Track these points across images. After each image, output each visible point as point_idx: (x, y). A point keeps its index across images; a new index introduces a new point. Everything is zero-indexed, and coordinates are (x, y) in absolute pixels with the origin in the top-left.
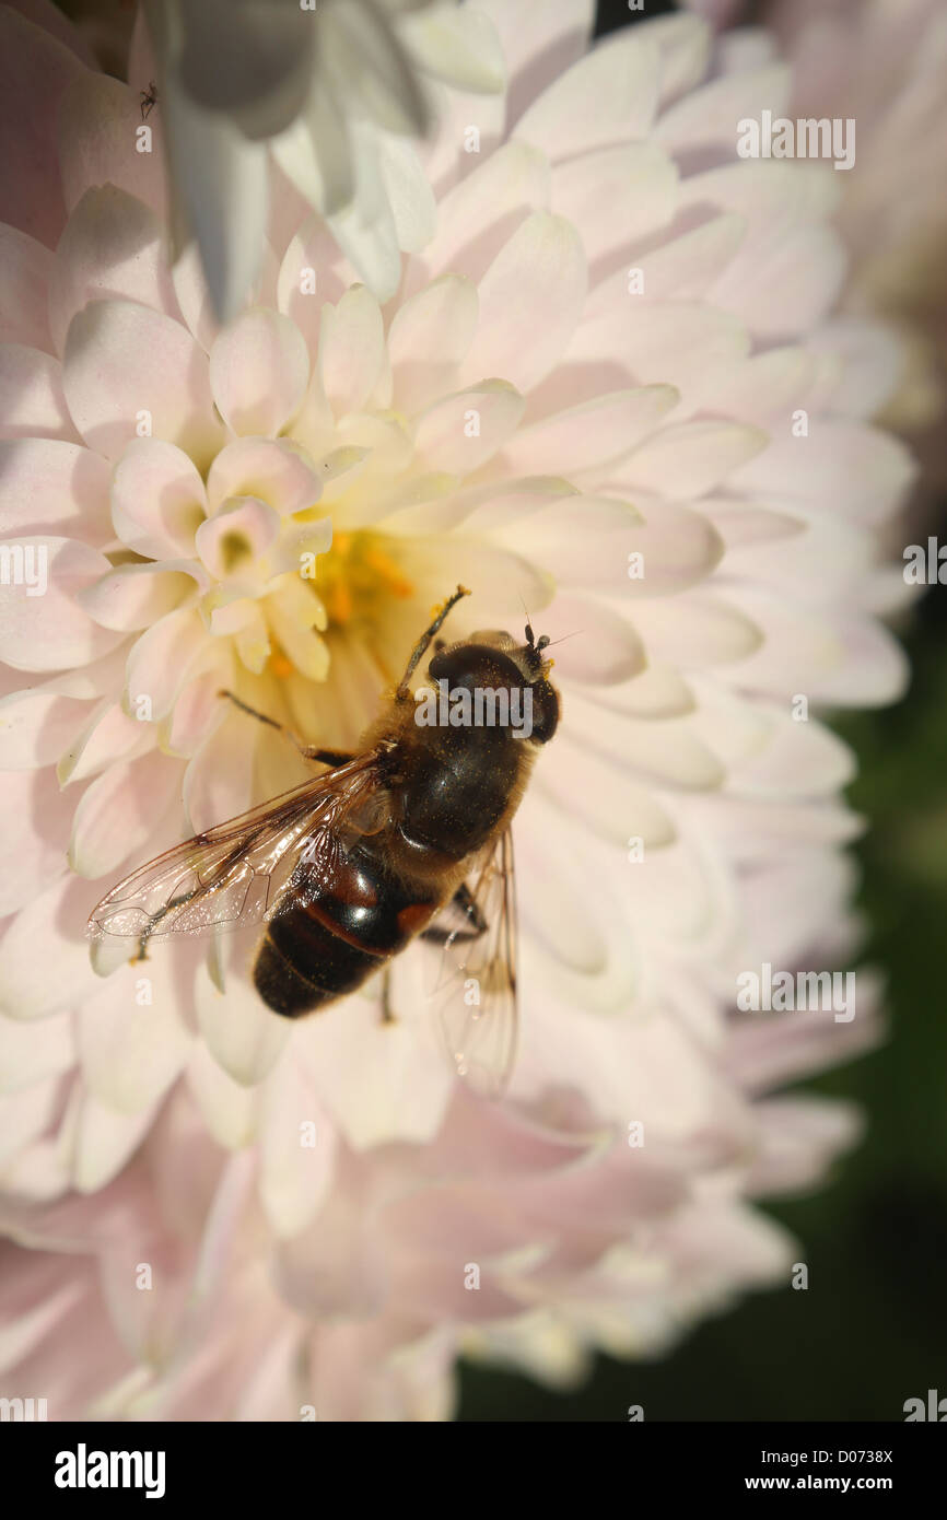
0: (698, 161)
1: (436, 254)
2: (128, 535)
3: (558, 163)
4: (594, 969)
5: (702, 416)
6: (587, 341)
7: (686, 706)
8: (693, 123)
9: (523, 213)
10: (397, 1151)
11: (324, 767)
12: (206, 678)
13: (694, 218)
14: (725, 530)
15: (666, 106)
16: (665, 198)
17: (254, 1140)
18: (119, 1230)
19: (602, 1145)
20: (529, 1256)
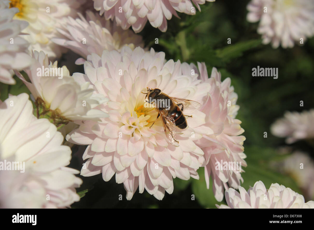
0: (100, 65)
1: (105, 95)
2: (130, 134)
3: (97, 80)
4: (189, 92)
5: (128, 69)
6: (118, 80)
7: (161, 76)
8: (96, 64)
9: (102, 84)
10: (206, 119)
12: (148, 130)
13: (106, 66)
14: (142, 68)
15: (93, 67)
16: (104, 69)
17: (202, 134)
18: (210, 152)
19: (209, 95)
20: (220, 105)
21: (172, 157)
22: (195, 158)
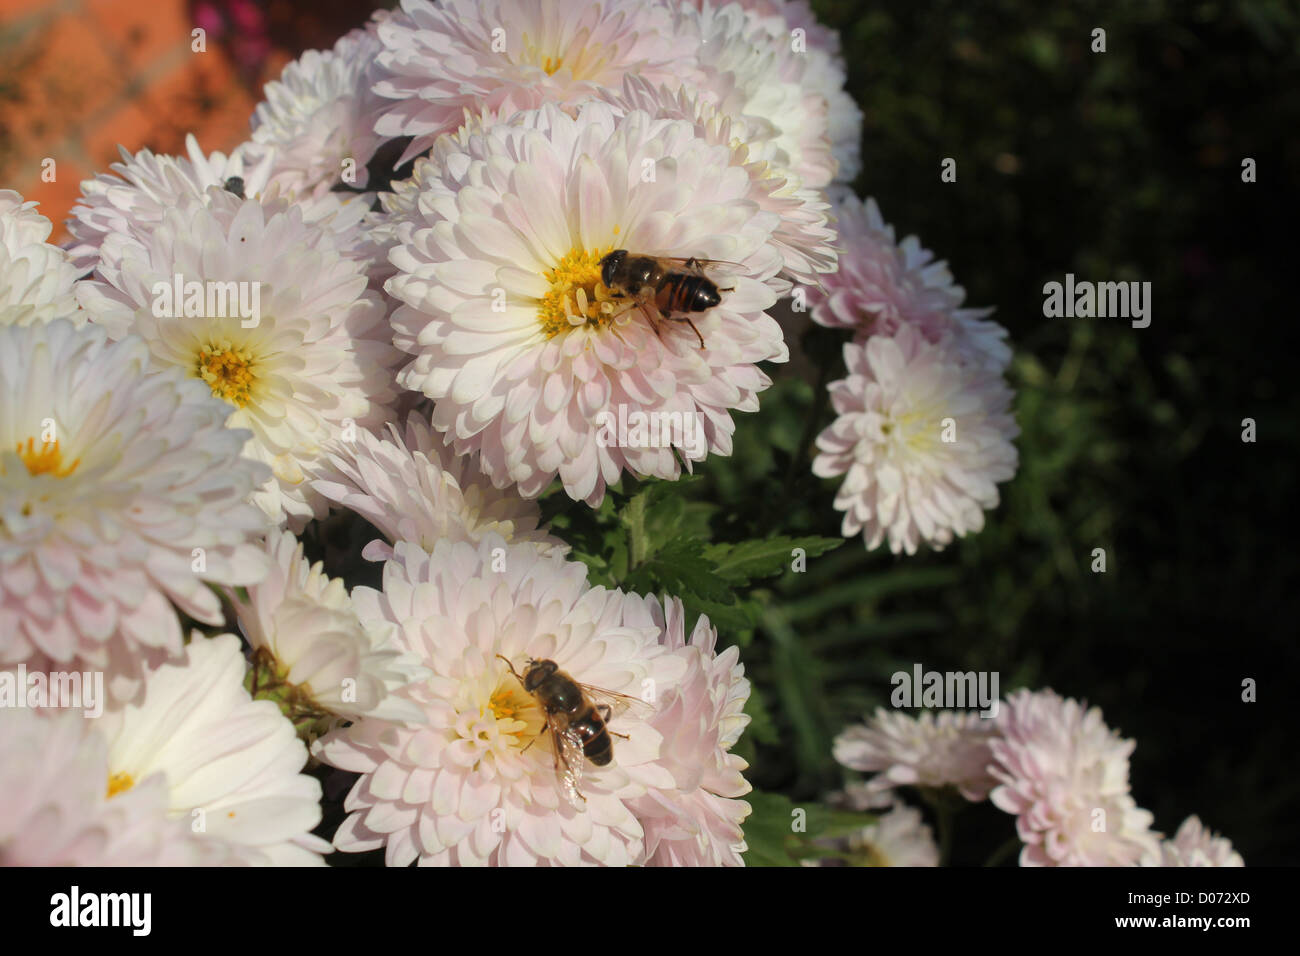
0: (424, 576)
1: (424, 654)
2: (471, 764)
3: (412, 614)
4: (632, 677)
5: (492, 598)
6: (461, 621)
7: (569, 627)
8: (413, 573)
9: (422, 628)
10: (663, 748)
11: (546, 731)
12: (516, 756)
13: (439, 582)
14: (525, 602)
15: (407, 579)
16: (431, 588)
17: (647, 786)
18: (660, 832)
19: (680, 692)
20: (703, 722)
21: (563, 834)
22: (620, 843)
